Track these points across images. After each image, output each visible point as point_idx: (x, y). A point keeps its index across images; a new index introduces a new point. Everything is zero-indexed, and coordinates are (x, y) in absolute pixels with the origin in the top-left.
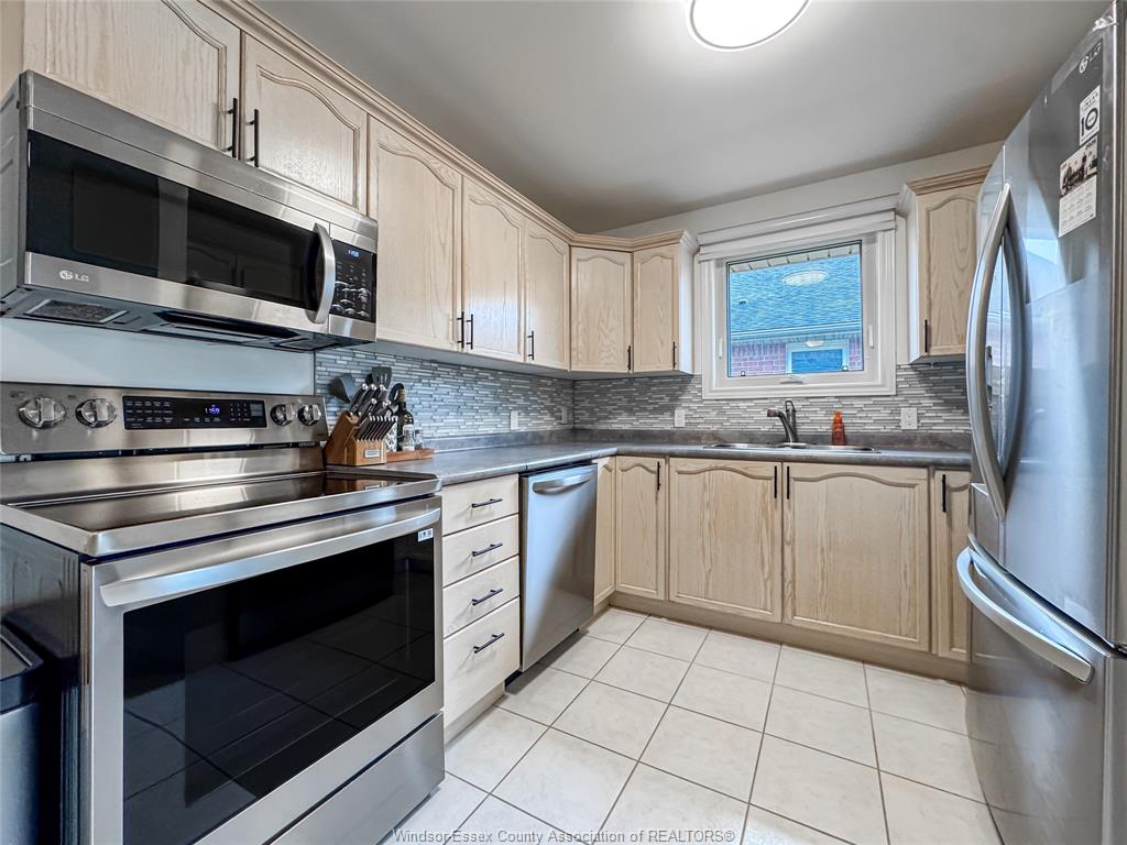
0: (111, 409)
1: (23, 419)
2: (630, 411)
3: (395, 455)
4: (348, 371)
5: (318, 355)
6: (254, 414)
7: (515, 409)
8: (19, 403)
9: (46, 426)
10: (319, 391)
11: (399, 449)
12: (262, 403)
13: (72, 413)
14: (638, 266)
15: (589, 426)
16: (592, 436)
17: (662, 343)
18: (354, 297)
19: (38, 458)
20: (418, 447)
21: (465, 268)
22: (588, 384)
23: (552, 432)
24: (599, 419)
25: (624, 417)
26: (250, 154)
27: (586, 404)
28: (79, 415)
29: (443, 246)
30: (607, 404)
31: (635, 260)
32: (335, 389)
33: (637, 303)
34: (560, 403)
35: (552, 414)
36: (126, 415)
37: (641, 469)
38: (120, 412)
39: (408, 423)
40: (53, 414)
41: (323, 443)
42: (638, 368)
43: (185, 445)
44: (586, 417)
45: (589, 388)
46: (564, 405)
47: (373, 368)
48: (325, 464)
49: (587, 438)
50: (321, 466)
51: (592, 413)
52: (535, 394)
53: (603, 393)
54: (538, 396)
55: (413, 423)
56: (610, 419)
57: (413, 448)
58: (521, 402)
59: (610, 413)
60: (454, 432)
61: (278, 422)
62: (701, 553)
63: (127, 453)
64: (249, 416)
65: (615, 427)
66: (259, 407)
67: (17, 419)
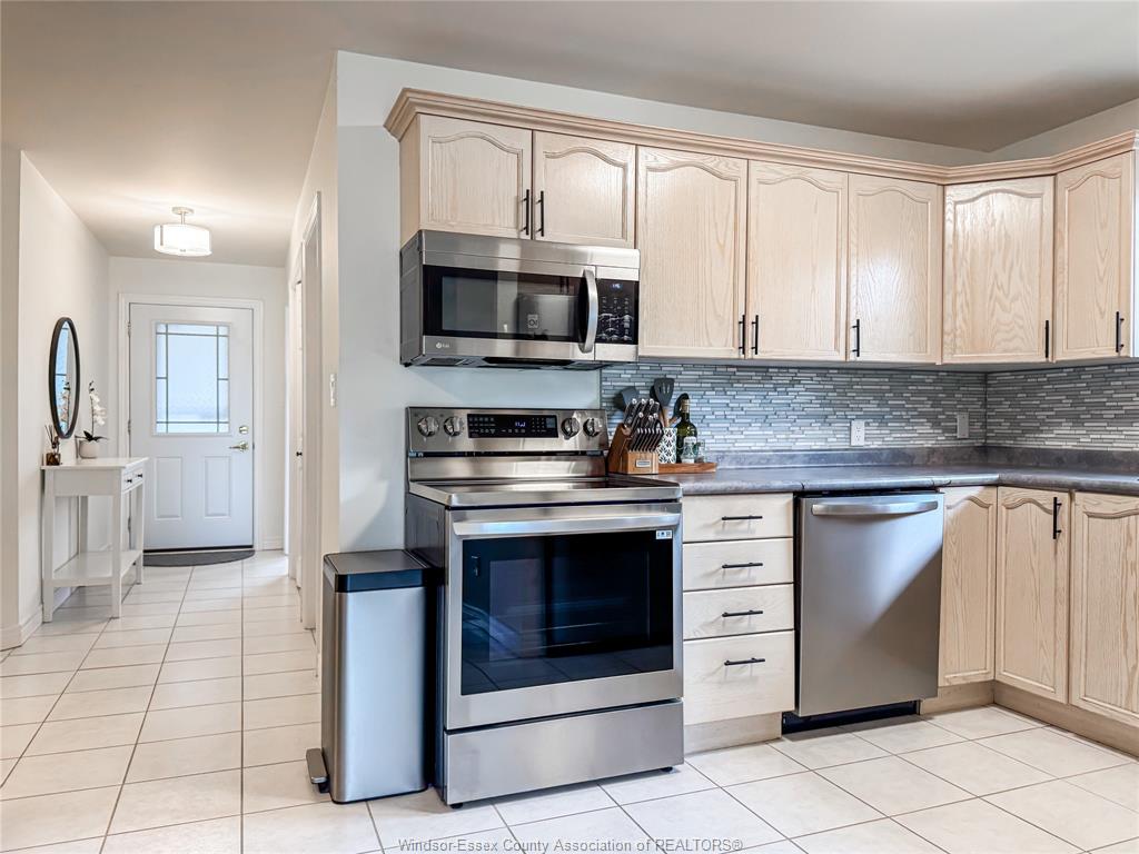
0: (461, 423)
1: (420, 430)
2: (1077, 420)
3: (672, 466)
4: (631, 384)
5: (604, 371)
6: (549, 426)
7: (858, 417)
8: (418, 419)
9: (430, 434)
10: (604, 404)
11: (679, 461)
12: (555, 417)
13: (442, 427)
14: (1065, 195)
15: (1009, 443)
16: (1010, 459)
17: (1102, 314)
18: (619, 325)
19: (427, 455)
20: (699, 461)
21: (751, 264)
22: (1008, 377)
23: (932, 451)
24: (1025, 431)
25: (1066, 429)
26: (538, 226)
27: (1005, 407)
28: (445, 427)
29: (722, 247)
30: (1037, 408)
31: (1059, 187)
32: (618, 402)
33: (1063, 253)
34: (953, 408)
35: (936, 423)
36: (470, 428)
37: (1034, 506)
38: (466, 425)
39: (690, 435)
40: (433, 428)
41: (606, 452)
42: (1062, 354)
43: (520, 450)
44: (1005, 427)
45: (1008, 384)
46: (960, 410)
47: (656, 380)
48: (607, 471)
49: (1003, 461)
50: (604, 472)
51: (1015, 423)
52: (899, 395)
53: (1031, 391)
54: (907, 400)
55: (696, 435)
56: (1042, 431)
57: (692, 461)
58: (873, 407)
59: (1043, 423)
60: (759, 445)
61: (565, 432)
62: (1121, 641)
63: (478, 454)
64: (546, 428)
65: (1050, 444)
66: (552, 420)
67: (417, 430)
